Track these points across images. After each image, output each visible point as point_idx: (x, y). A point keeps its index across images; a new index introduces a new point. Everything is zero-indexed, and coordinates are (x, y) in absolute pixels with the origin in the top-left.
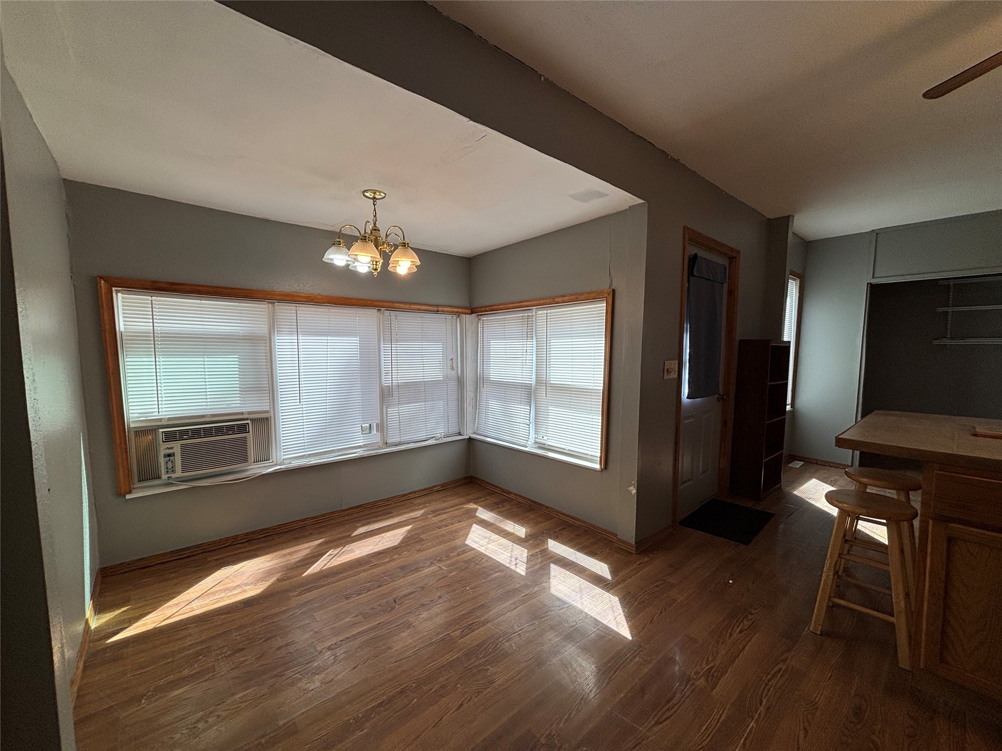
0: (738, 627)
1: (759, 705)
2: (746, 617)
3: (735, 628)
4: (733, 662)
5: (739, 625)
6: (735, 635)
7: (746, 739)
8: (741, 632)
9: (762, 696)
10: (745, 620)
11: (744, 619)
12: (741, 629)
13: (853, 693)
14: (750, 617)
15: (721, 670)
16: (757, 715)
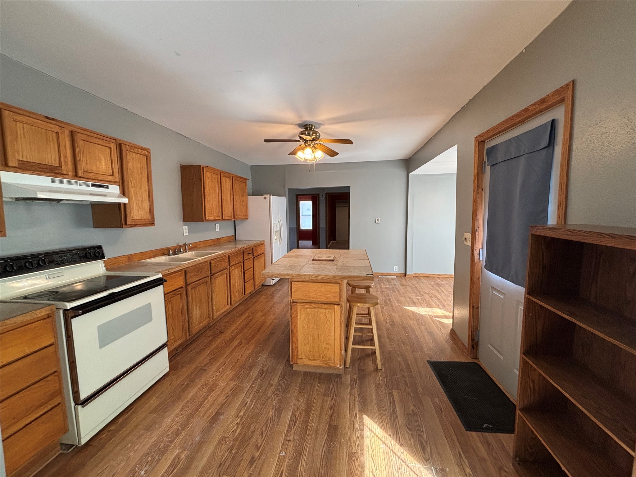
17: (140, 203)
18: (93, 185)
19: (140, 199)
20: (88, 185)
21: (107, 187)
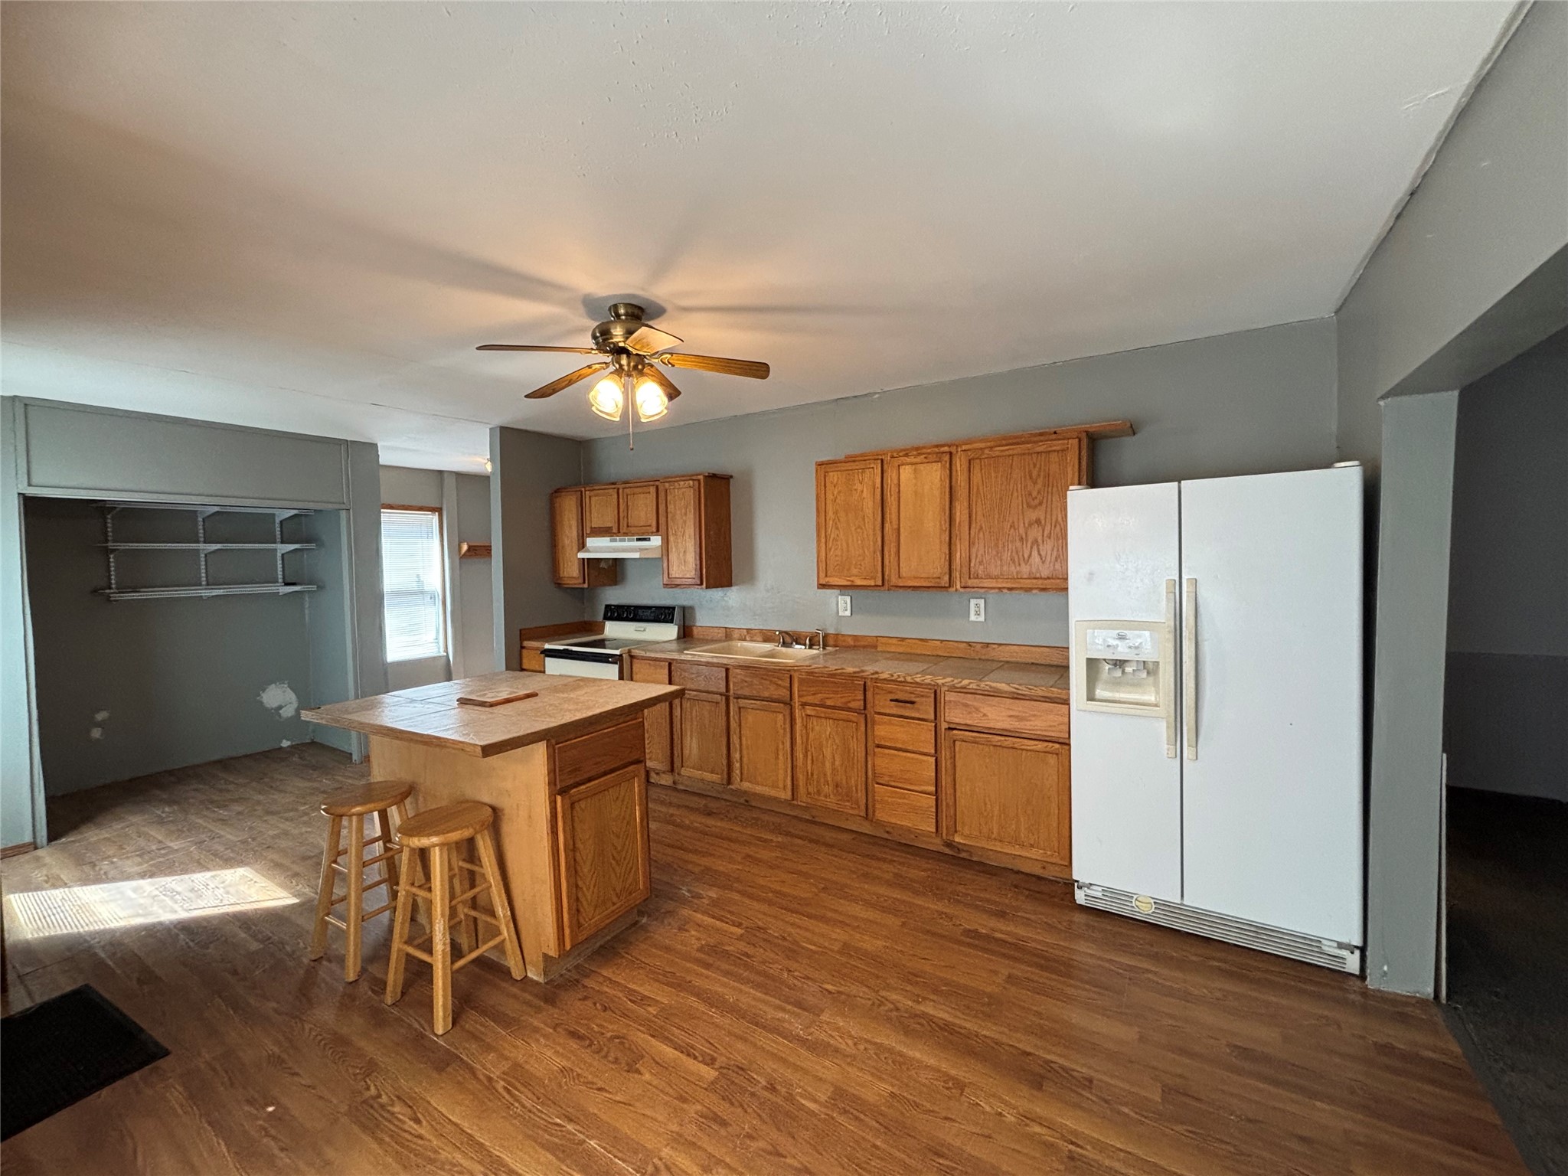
0: (404, 1122)
1: (564, 1129)
2: (382, 1106)
3: (406, 1127)
4: (481, 1145)
5: (400, 1120)
6: (422, 1131)
7: (615, 1157)
8: (418, 1121)
9: (549, 1122)
10: (389, 1108)
11: (389, 1111)
12: (410, 1119)
13: (551, 1031)
14: (384, 1099)
15: (495, 1166)
16: (579, 1135)
17: (681, 555)
18: (638, 540)
19: (682, 550)
20: (633, 540)
21: (649, 540)
